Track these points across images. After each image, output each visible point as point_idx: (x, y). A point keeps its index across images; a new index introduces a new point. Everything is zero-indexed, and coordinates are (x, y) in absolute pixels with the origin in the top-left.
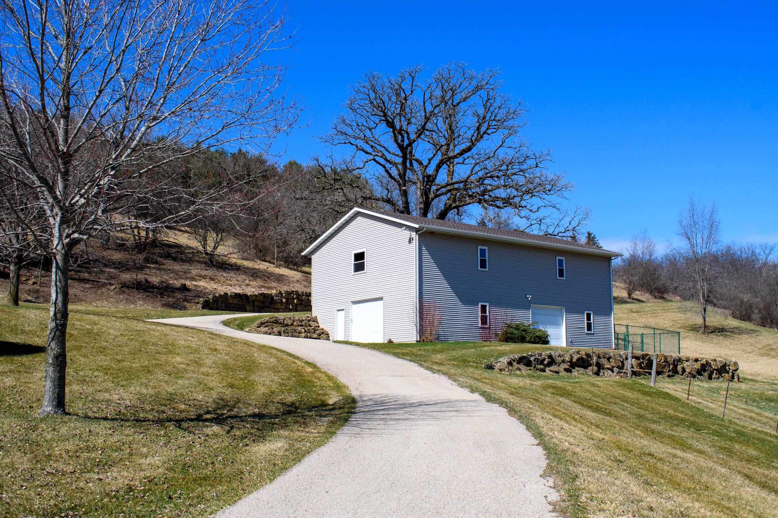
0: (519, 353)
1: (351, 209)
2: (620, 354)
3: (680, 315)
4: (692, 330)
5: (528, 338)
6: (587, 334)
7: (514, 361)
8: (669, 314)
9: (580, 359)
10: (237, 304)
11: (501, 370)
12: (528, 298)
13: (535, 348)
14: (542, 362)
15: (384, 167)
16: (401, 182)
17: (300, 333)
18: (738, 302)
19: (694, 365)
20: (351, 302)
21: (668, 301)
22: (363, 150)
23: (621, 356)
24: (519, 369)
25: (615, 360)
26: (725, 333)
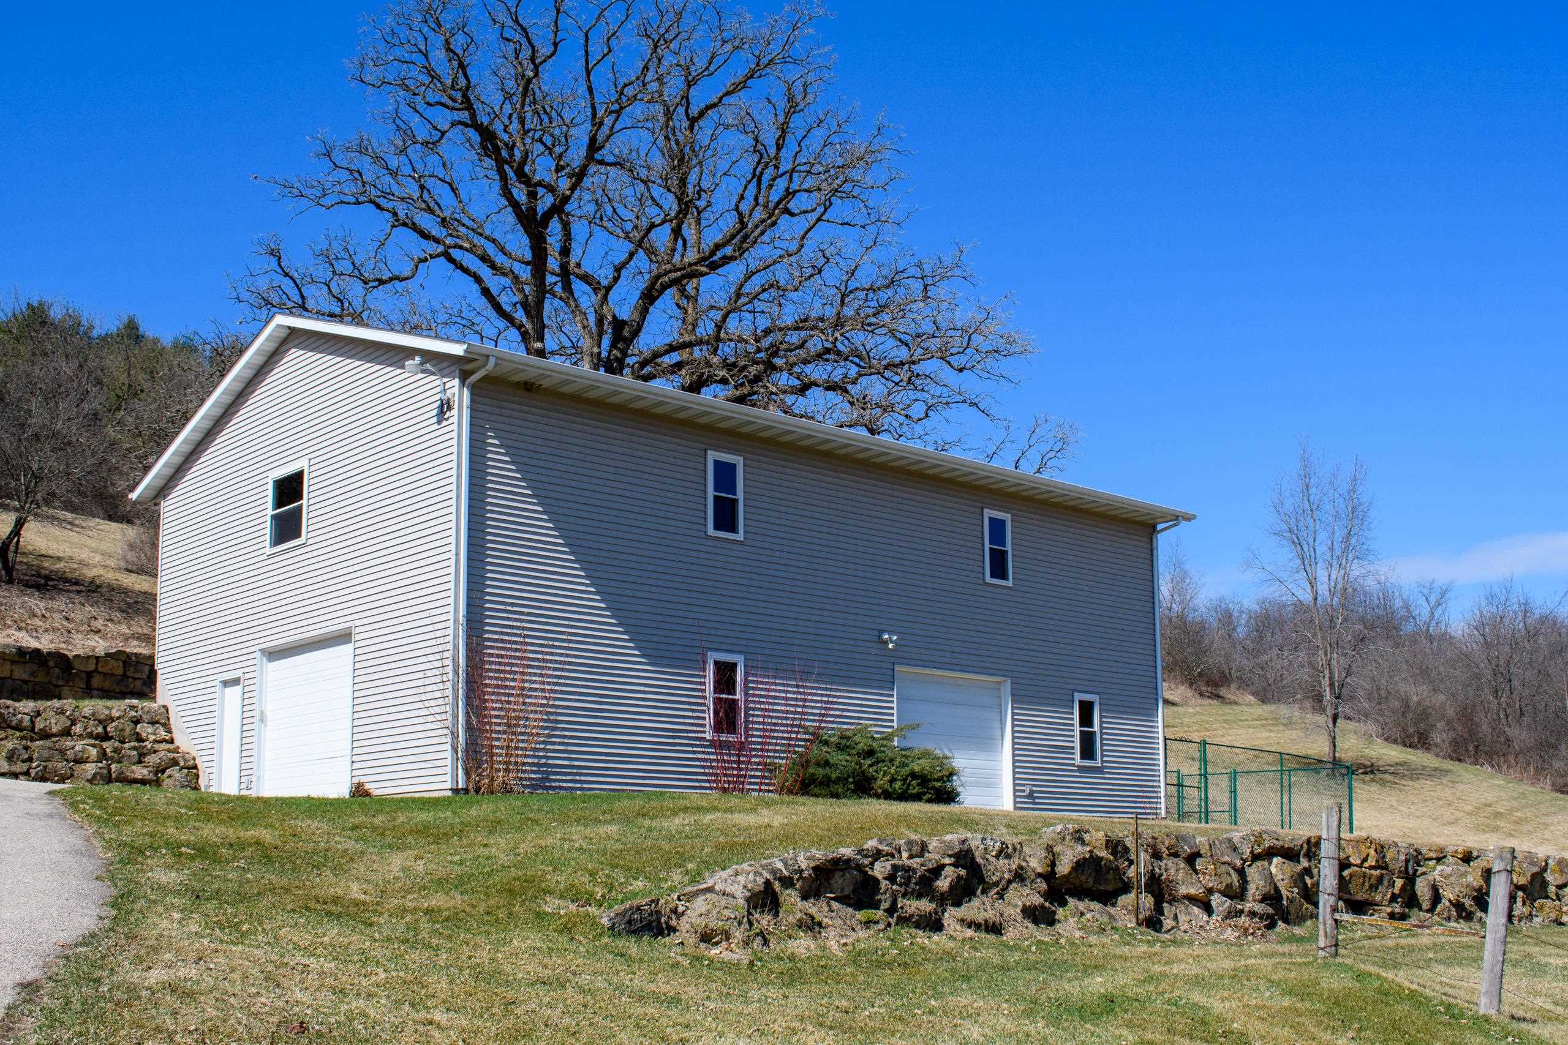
0: (820, 841)
1: (267, 323)
2: (1230, 840)
3: (1266, 734)
5: (881, 783)
6: (1081, 769)
7: (787, 882)
8: (1240, 731)
9: (1088, 864)
10: (25, 682)
11: (706, 937)
12: (886, 643)
13: (904, 819)
14: (925, 885)
15: (478, 279)
16: (529, 326)
17: (79, 761)
18: (1397, 704)
19: (1464, 875)
20: (262, 651)
21: (1230, 703)
22: (415, 228)
23: (1235, 849)
24: (812, 926)
25: (1217, 862)
26: (1381, 776)
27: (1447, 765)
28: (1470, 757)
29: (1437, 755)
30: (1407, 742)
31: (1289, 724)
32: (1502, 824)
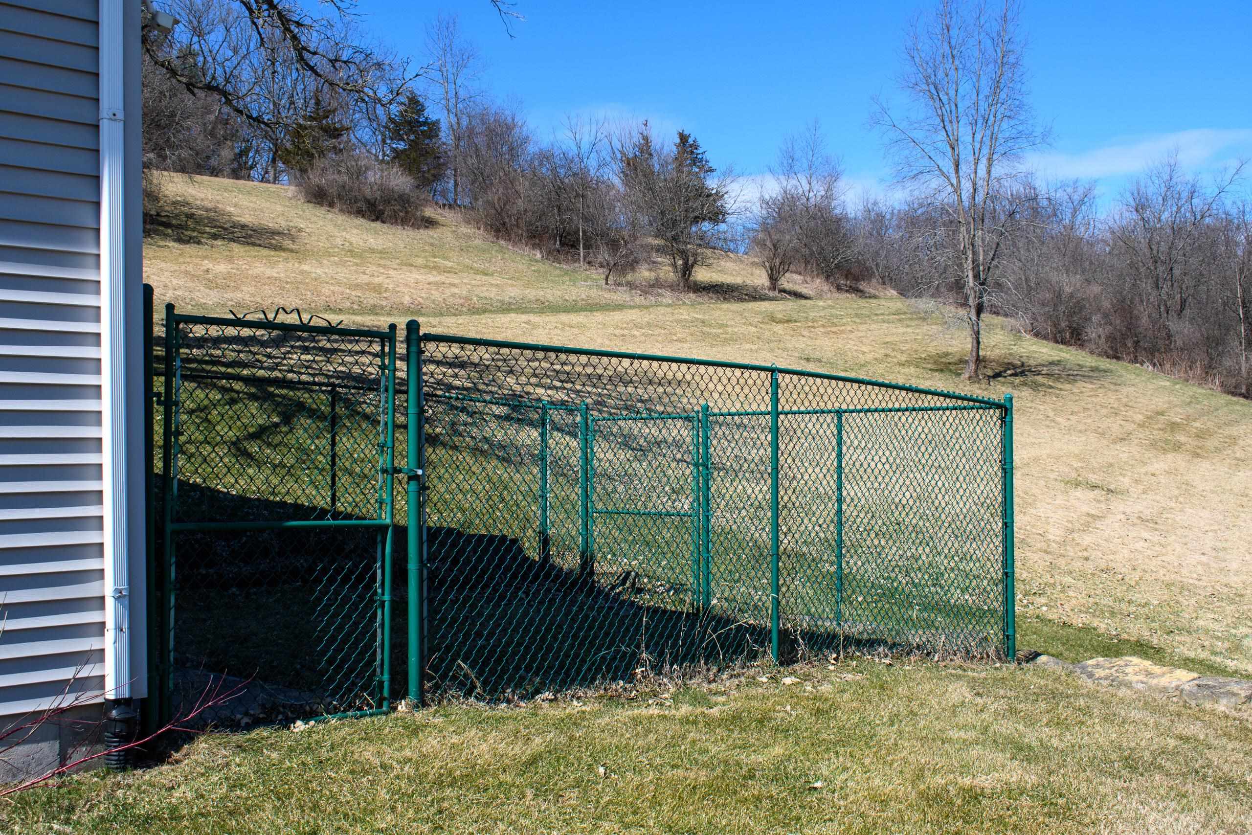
3: (901, 330)
4: (942, 371)
8: (873, 326)
18: (1049, 295)
21: (870, 297)
26: (1033, 378)
27: (1105, 363)
28: (1128, 354)
29: (1092, 353)
30: (1058, 339)
31: (924, 317)
32: (1182, 439)
